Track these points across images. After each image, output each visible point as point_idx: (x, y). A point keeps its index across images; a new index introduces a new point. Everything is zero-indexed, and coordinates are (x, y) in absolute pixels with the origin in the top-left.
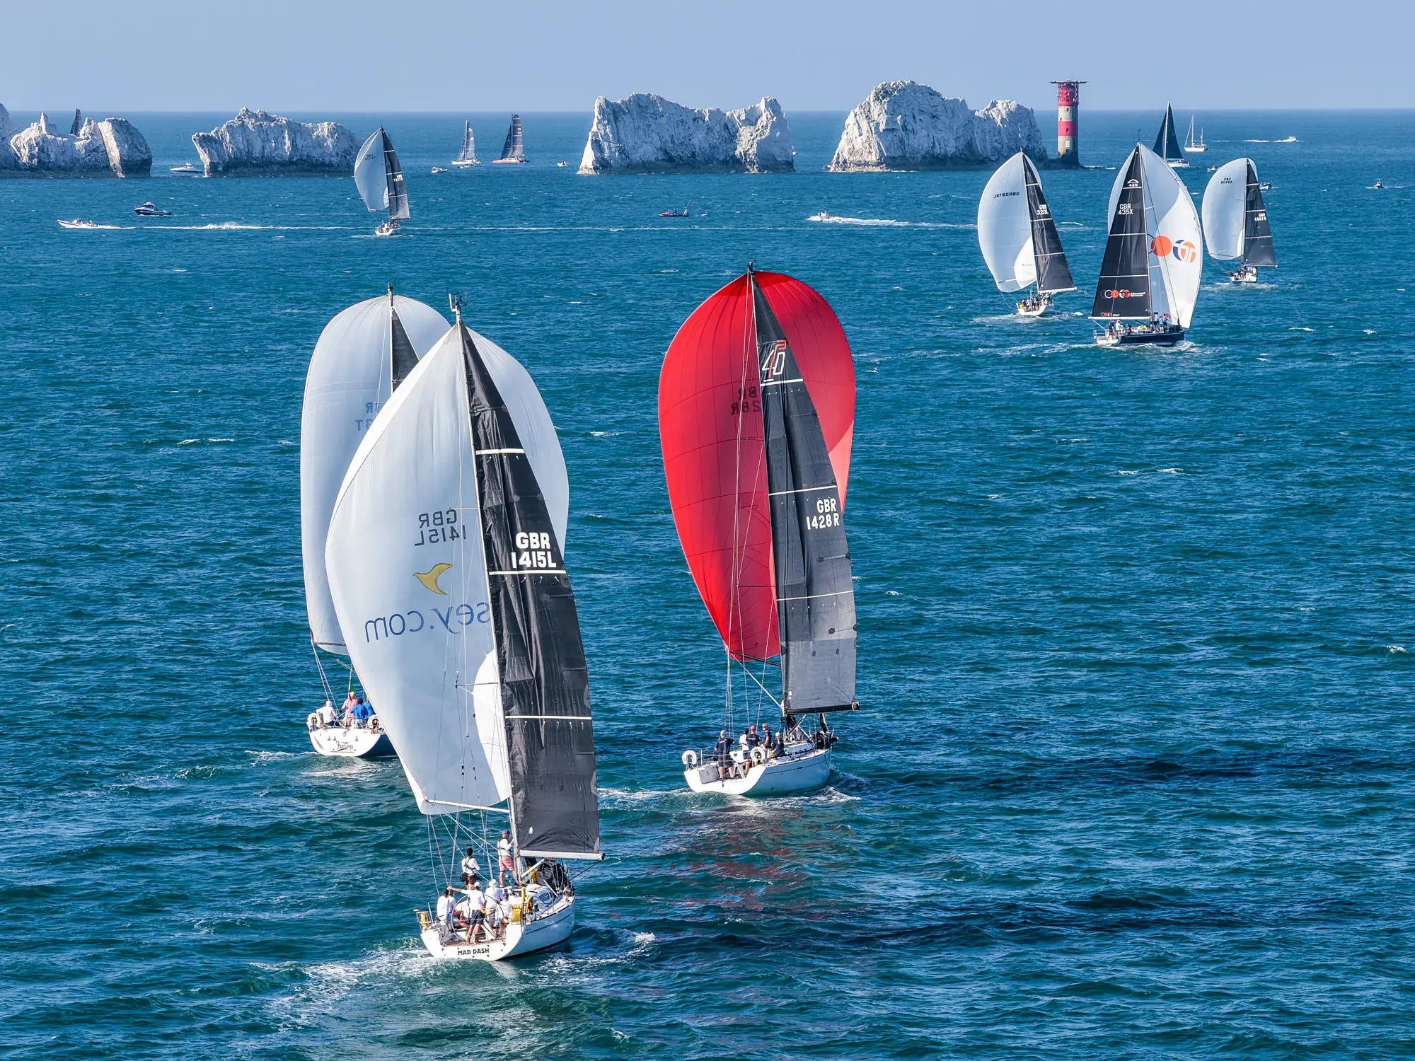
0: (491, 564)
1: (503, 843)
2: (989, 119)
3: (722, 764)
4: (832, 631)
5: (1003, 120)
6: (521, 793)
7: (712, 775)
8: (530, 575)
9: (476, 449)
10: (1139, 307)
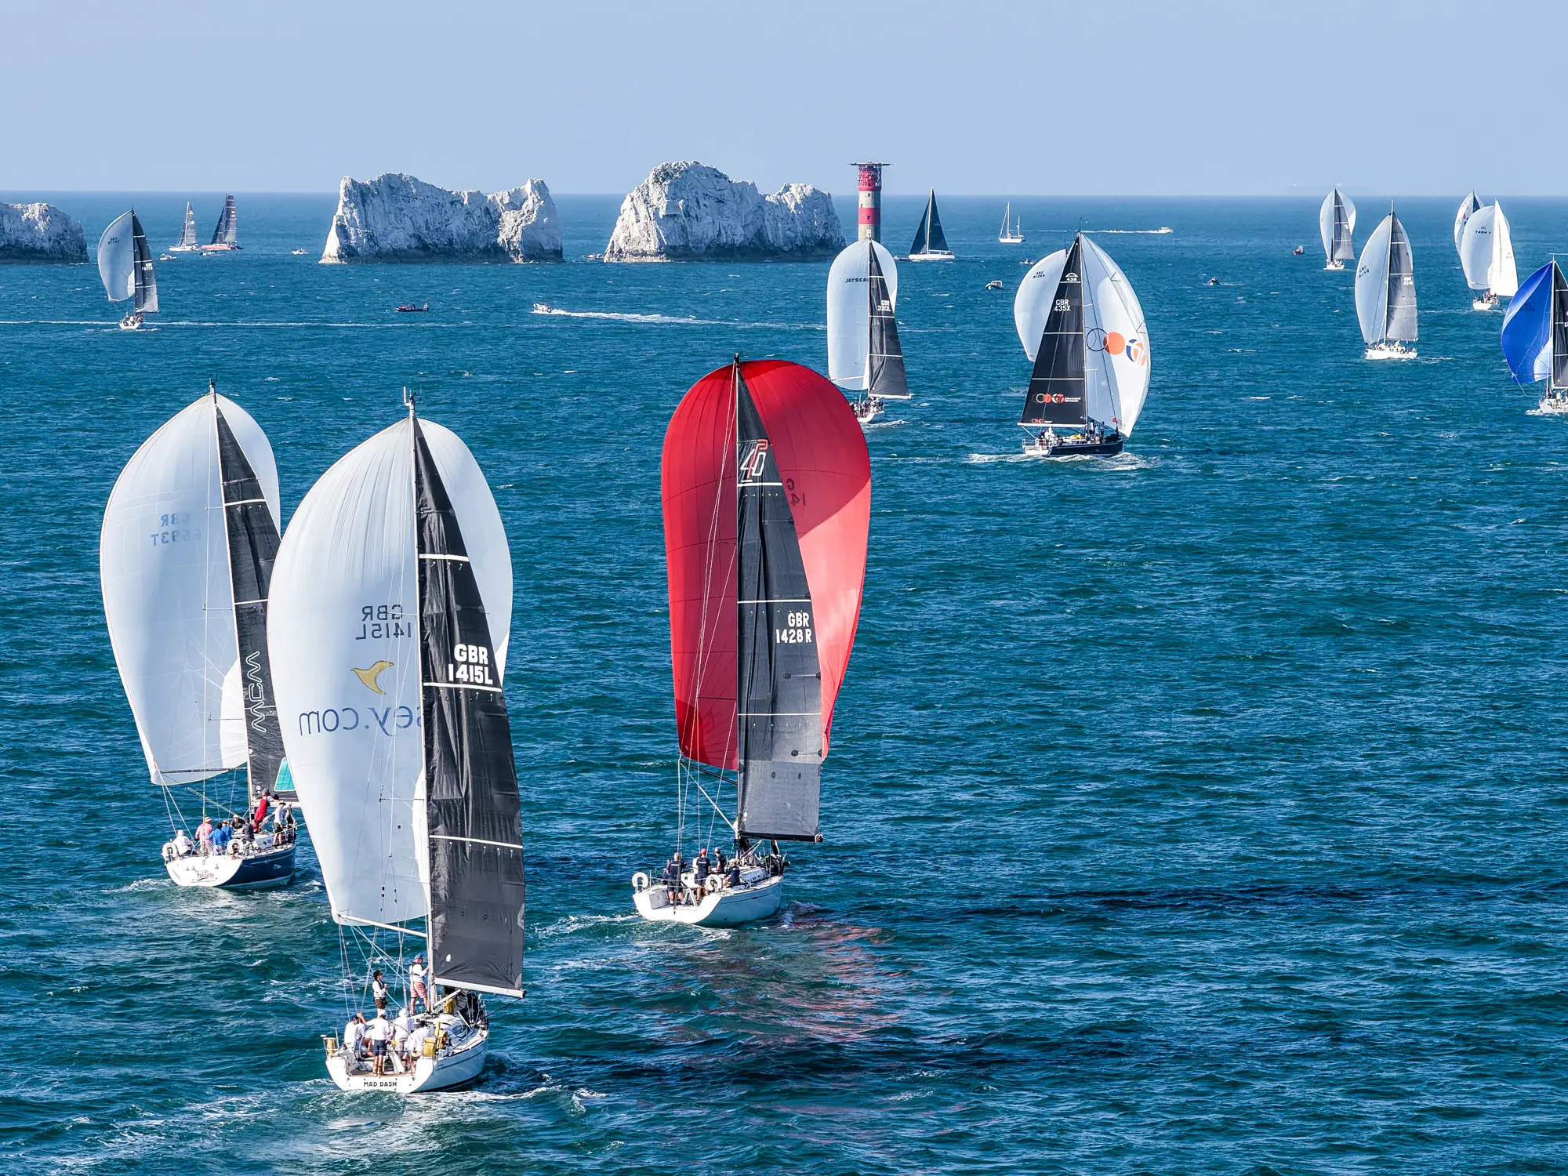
0: (427, 674)
1: (417, 968)
2: (782, 205)
3: (673, 889)
4: (795, 753)
5: (797, 206)
6: (441, 918)
7: (661, 902)
8: (466, 690)
9: (419, 553)
10: (1073, 413)
